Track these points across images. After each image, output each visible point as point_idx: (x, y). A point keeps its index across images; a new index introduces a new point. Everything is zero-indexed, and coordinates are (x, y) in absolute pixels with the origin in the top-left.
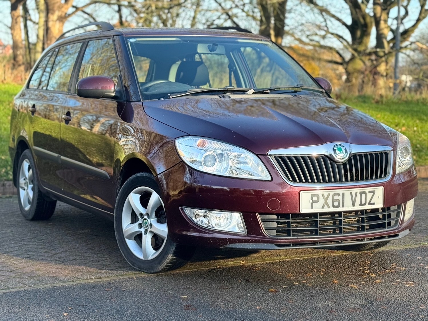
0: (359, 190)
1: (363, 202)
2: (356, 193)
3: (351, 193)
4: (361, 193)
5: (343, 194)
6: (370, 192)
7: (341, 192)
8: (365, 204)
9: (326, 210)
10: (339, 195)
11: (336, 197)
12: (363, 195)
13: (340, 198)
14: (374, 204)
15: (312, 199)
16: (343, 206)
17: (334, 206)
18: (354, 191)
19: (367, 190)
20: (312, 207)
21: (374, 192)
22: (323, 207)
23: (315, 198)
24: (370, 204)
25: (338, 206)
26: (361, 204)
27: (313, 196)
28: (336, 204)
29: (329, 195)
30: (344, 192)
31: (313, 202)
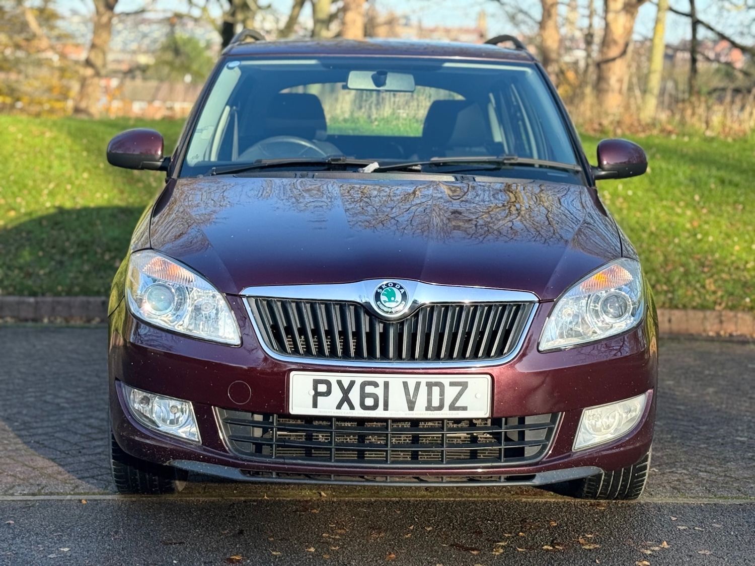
0: (424, 379)
1: (436, 403)
2: (418, 385)
3: (405, 384)
4: (430, 385)
5: (386, 385)
6: (452, 384)
7: (380, 379)
8: (441, 408)
9: (345, 411)
10: (376, 385)
11: (369, 389)
12: (436, 390)
13: (380, 392)
14: (464, 409)
15: (315, 388)
16: (386, 408)
17: (364, 407)
18: (412, 380)
19: (445, 380)
20: (315, 405)
21: (464, 385)
22: (339, 407)
23: (322, 388)
24: (452, 407)
25: (375, 407)
26: (429, 408)
27: (316, 383)
28: (369, 402)
29: (352, 383)
30: (386, 380)
31: (317, 394)
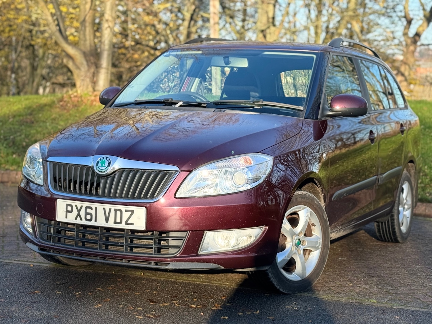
0: (113, 207)
1: (118, 220)
2: (110, 210)
3: (104, 209)
4: (116, 210)
5: (96, 208)
6: (127, 211)
7: (93, 205)
8: (120, 223)
9: (78, 221)
10: (91, 208)
11: (89, 210)
12: (118, 213)
13: (93, 212)
14: (132, 224)
15: (67, 209)
16: (96, 221)
17: (87, 220)
18: (107, 207)
19: (123, 208)
20: (66, 217)
21: (132, 212)
22: (76, 219)
23: (69, 208)
24: (126, 223)
25: (90, 220)
26: (115, 222)
27: (67, 205)
28: (89, 217)
29: (81, 207)
30: (96, 206)
31: (67, 211)
